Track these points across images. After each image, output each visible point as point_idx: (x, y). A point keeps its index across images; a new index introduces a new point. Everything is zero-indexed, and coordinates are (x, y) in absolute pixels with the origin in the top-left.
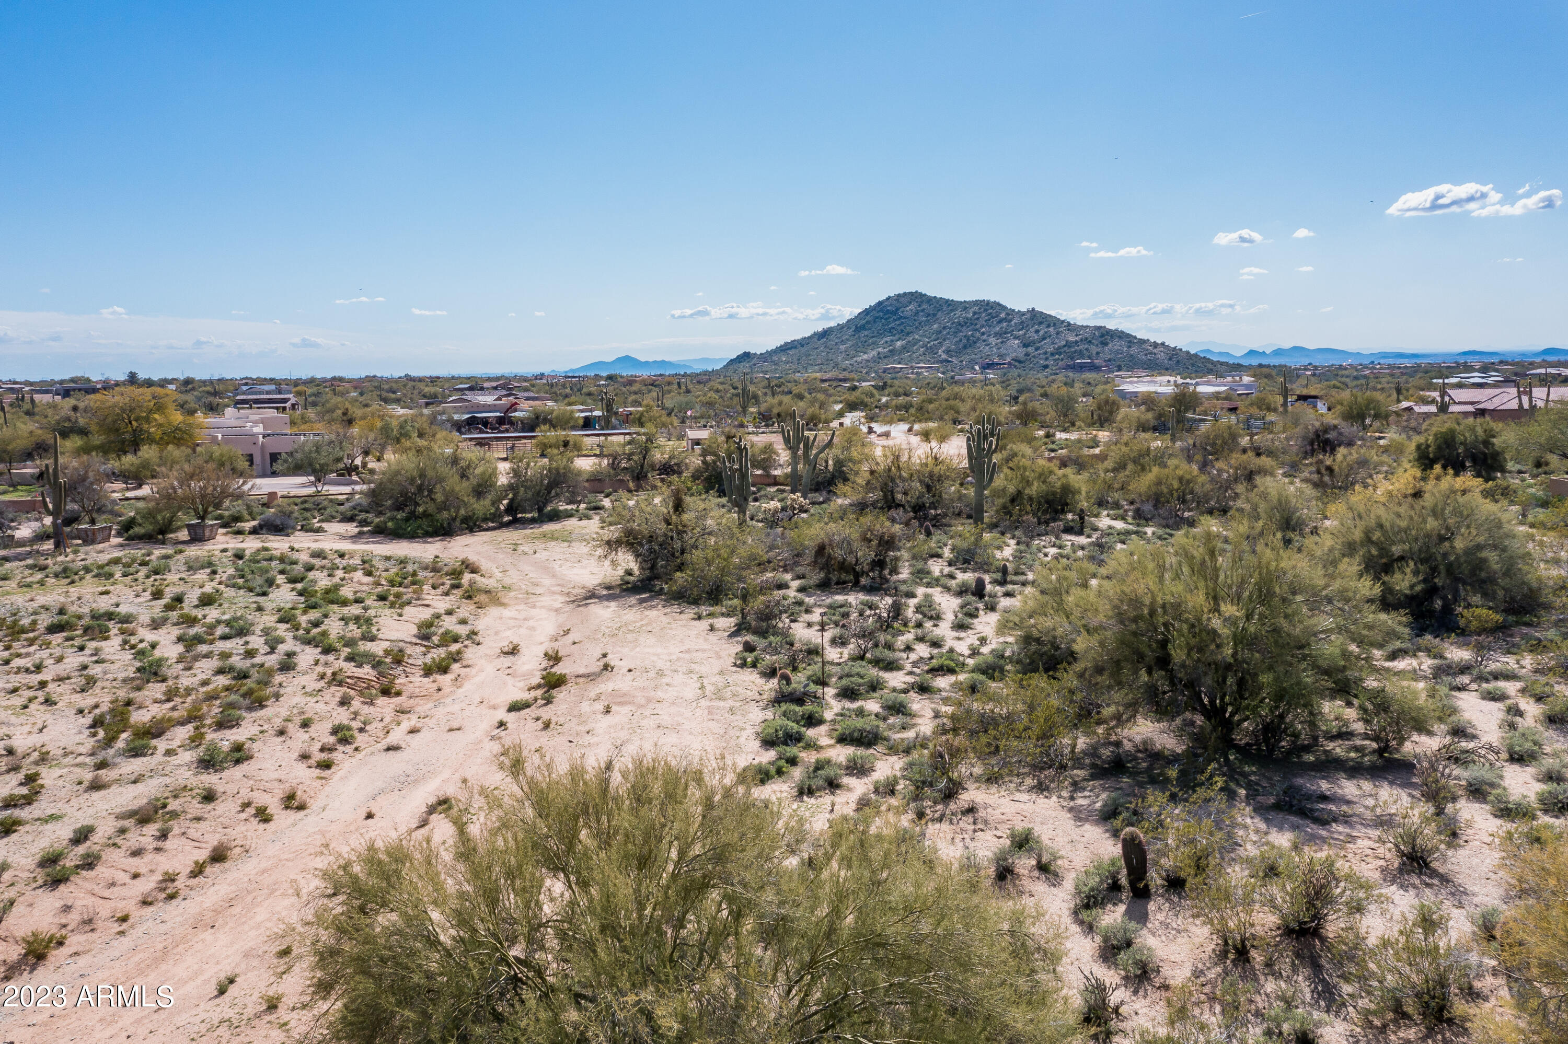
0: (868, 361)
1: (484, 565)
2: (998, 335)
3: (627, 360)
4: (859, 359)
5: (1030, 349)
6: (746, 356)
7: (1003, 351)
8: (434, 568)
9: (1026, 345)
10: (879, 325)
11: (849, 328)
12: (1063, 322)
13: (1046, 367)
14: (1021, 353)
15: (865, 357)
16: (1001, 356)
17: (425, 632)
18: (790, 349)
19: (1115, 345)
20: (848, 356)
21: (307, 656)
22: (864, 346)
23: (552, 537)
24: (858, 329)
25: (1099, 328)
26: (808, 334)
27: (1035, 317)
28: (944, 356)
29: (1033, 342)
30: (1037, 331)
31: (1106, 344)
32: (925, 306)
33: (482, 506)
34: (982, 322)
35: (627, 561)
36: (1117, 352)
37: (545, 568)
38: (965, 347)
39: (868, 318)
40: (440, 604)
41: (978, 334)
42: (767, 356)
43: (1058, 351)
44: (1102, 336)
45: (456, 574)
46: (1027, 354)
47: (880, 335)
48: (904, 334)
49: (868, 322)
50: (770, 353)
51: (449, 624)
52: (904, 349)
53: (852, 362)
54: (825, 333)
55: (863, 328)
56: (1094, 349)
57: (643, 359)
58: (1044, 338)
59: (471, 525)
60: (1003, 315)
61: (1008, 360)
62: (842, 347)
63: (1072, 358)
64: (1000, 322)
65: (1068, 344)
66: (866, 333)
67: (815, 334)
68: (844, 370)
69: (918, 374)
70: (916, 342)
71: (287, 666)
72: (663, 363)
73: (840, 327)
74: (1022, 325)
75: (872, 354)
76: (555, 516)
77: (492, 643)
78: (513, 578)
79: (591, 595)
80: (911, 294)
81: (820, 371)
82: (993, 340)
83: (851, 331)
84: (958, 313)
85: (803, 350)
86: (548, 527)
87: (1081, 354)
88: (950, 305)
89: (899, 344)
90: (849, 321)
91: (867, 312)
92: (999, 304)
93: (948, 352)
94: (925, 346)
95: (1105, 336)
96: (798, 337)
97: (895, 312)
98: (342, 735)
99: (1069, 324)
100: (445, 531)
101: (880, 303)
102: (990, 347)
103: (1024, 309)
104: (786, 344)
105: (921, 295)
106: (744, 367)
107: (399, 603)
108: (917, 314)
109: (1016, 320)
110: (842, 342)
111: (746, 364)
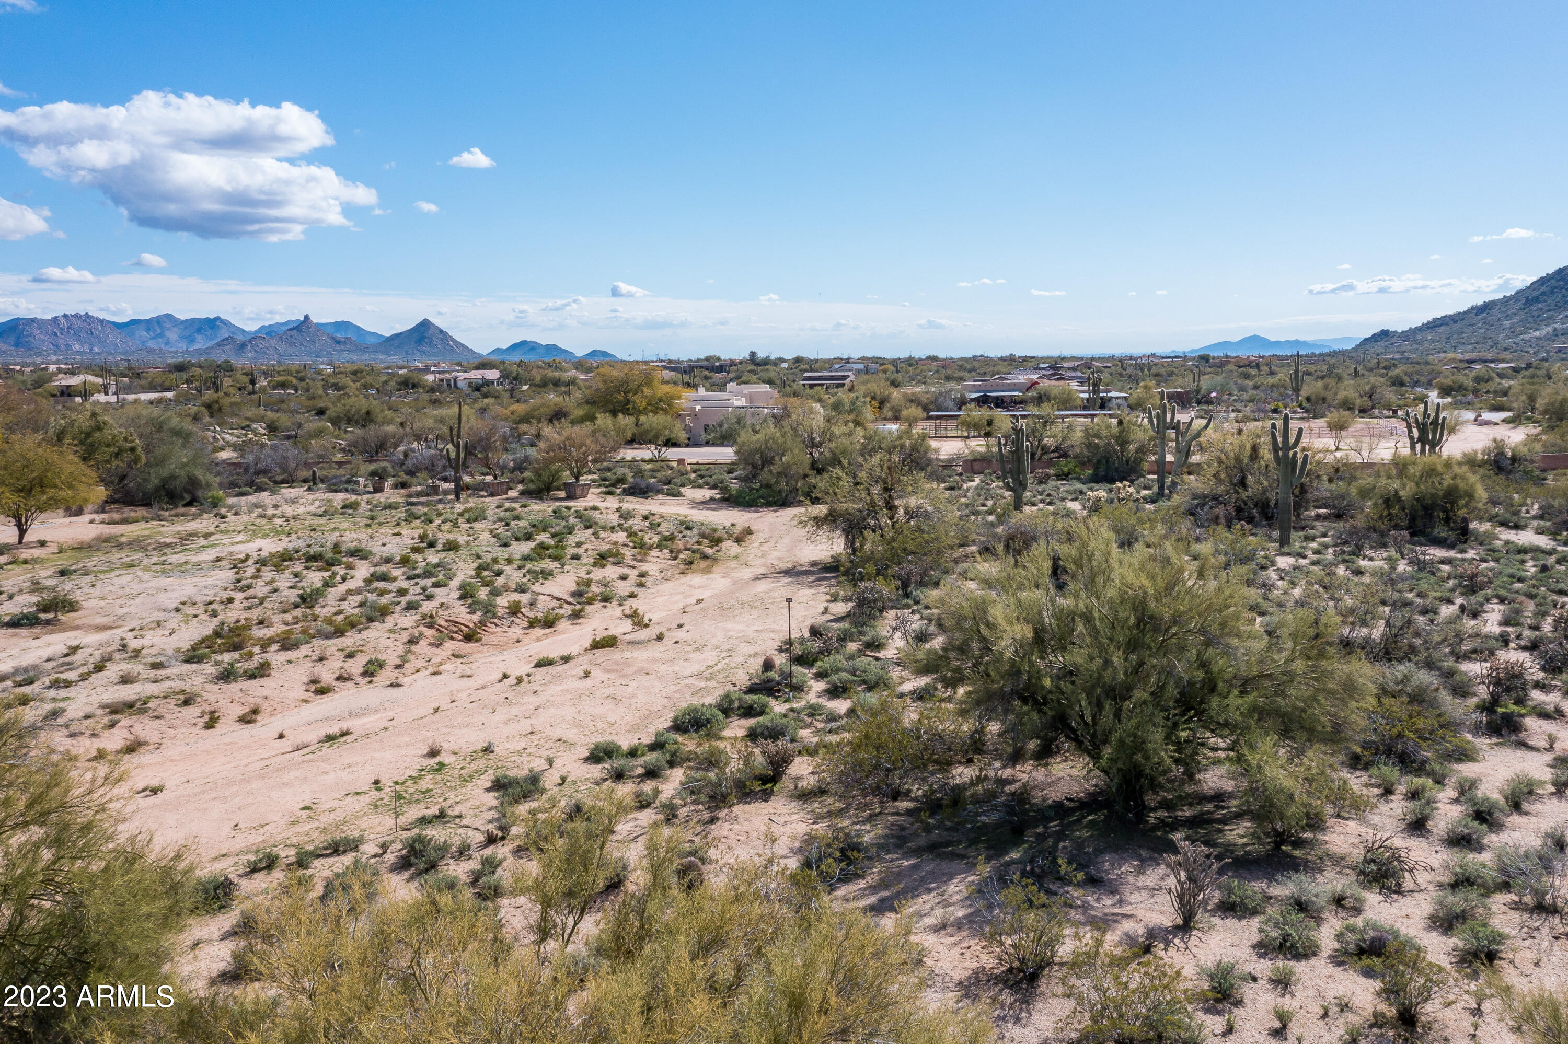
0: (1539, 339)
3: (1255, 339)
4: (1527, 337)
6: (1384, 334)
11: (1518, 300)
15: (1536, 334)
18: (1441, 325)
20: (1513, 332)
22: (1537, 322)
24: (1530, 302)
26: (1464, 308)
39: (1543, 289)
42: (1410, 335)
47: (1558, 308)
49: (1543, 294)
50: (1414, 331)
53: (1517, 340)
54: (1487, 307)
55: (1536, 300)
57: (1273, 339)
62: (1507, 323)
66: (1540, 305)
67: (1473, 308)
68: (1506, 349)
72: (1297, 342)
73: (1506, 300)
75: (1546, 330)
81: (1473, 351)
83: (1519, 305)
85: (1456, 327)
90: (1518, 292)
91: (1542, 281)
96: (1451, 311)
104: (1435, 320)
106: (1380, 347)
110: (1508, 317)
111: (1382, 344)
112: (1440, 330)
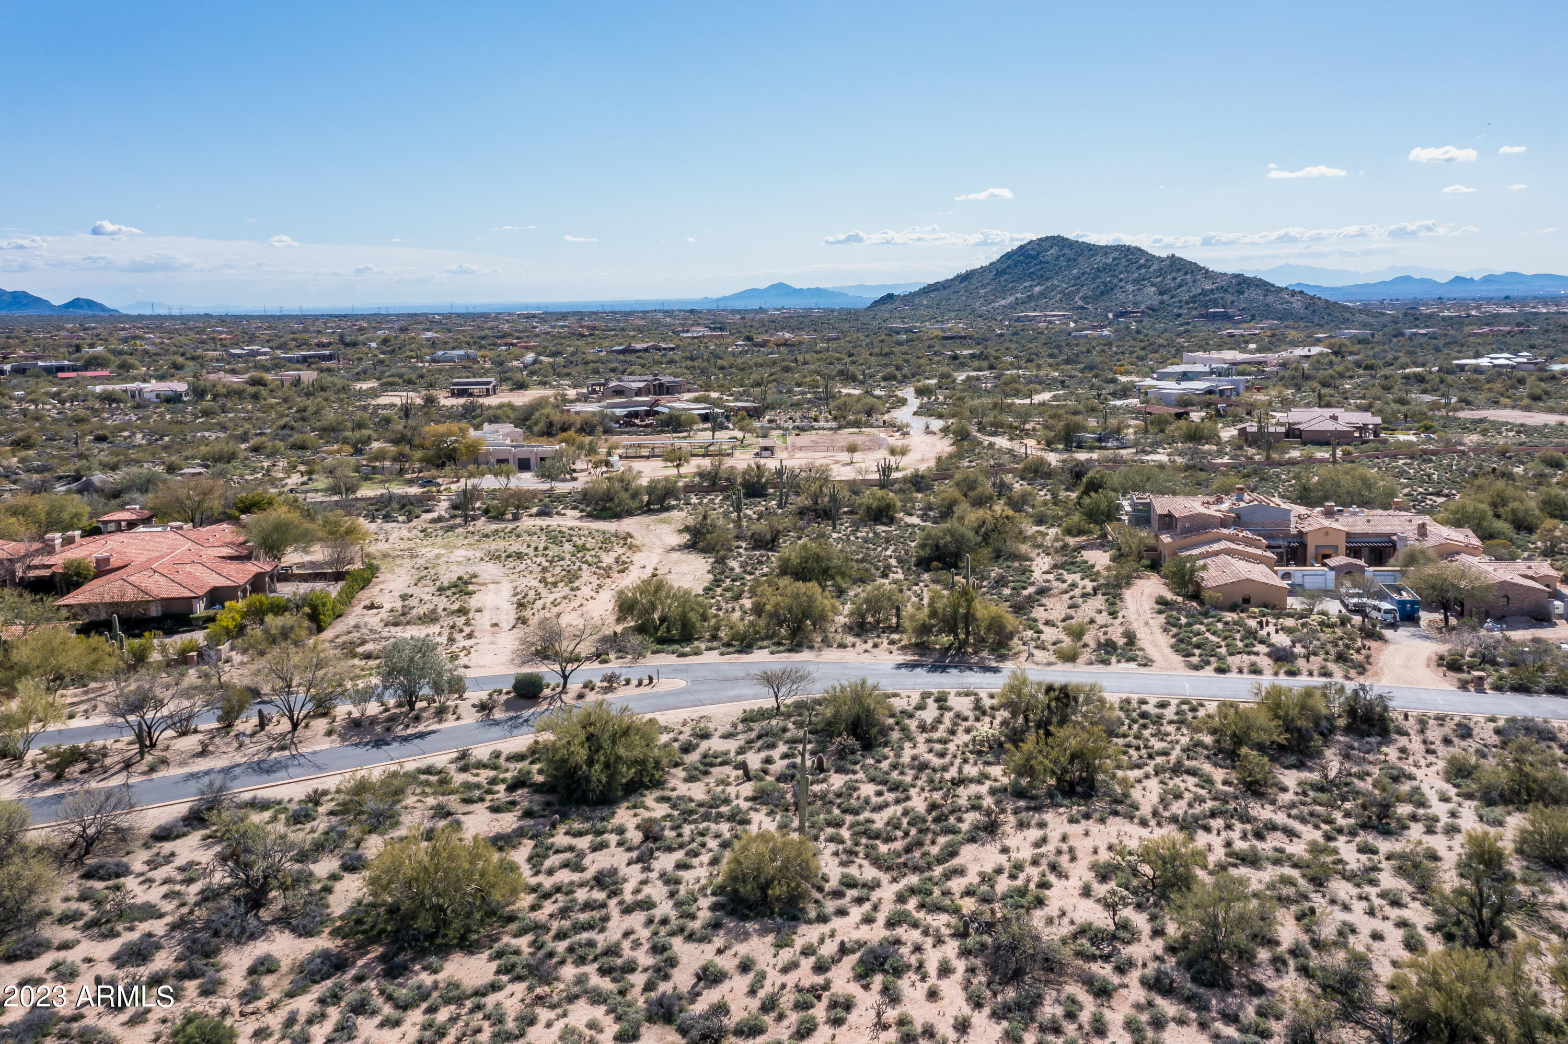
0: (1005, 307)
1: (635, 534)
2: (1136, 281)
3: (780, 288)
4: (996, 305)
5: (1166, 297)
6: (890, 296)
7: (1139, 298)
8: (616, 535)
9: (1161, 293)
10: (1019, 270)
11: (990, 272)
12: (1201, 269)
13: (1179, 315)
14: (1155, 301)
15: (1003, 302)
16: (1136, 304)
17: (617, 560)
18: (933, 291)
19: (1250, 294)
20: (986, 301)
21: (585, 567)
22: (1004, 291)
23: (662, 521)
24: (1000, 273)
25: (1237, 276)
26: (951, 276)
27: (1176, 264)
28: (1080, 303)
29: (1169, 290)
30: (1174, 279)
31: (1242, 293)
32: (1066, 251)
33: (635, 504)
34: (1121, 268)
35: (687, 537)
36: (1253, 300)
37: (658, 537)
38: (1102, 293)
39: (1009, 262)
40: (621, 551)
41: (1115, 281)
42: (910, 299)
43: (1193, 300)
44: (1239, 284)
45: (625, 539)
46: (1162, 303)
47: (1020, 279)
48: (1043, 278)
49: (1009, 267)
50: (913, 295)
51: (624, 558)
52: (1042, 294)
53: (989, 308)
54: (966, 277)
55: (1004, 272)
56: (1229, 298)
57: (797, 288)
58: (1180, 286)
59: (630, 513)
60: (1142, 261)
61: (1143, 307)
62: (982, 292)
63: (1207, 307)
64: (1139, 268)
65: (1204, 293)
66: (1006, 277)
67: (957, 277)
68: (980, 317)
69: (1050, 322)
70: (1054, 288)
71: (580, 569)
73: (982, 271)
74: (1161, 272)
75: (1010, 299)
76: (668, 509)
77: (637, 565)
78: (646, 541)
79: (673, 549)
80: (1053, 238)
81: (955, 318)
82: (1130, 288)
83: (992, 275)
84: (1098, 258)
85: (945, 292)
86: (665, 515)
87: (1216, 304)
88: (1092, 249)
89: (1037, 289)
90: (990, 265)
91: (1008, 256)
92: (1139, 249)
93: (1084, 298)
94: (1062, 292)
95: (1242, 283)
96: (941, 279)
97: (1035, 257)
98: (600, 586)
99: (1207, 271)
100: (618, 516)
101: (1021, 247)
102: (1127, 293)
103: (1164, 255)
105: (1064, 239)
106: (887, 311)
107: (607, 551)
108: (1057, 258)
109: (1155, 267)
110: (983, 287)
111: (889, 307)
112: (933, 295)
